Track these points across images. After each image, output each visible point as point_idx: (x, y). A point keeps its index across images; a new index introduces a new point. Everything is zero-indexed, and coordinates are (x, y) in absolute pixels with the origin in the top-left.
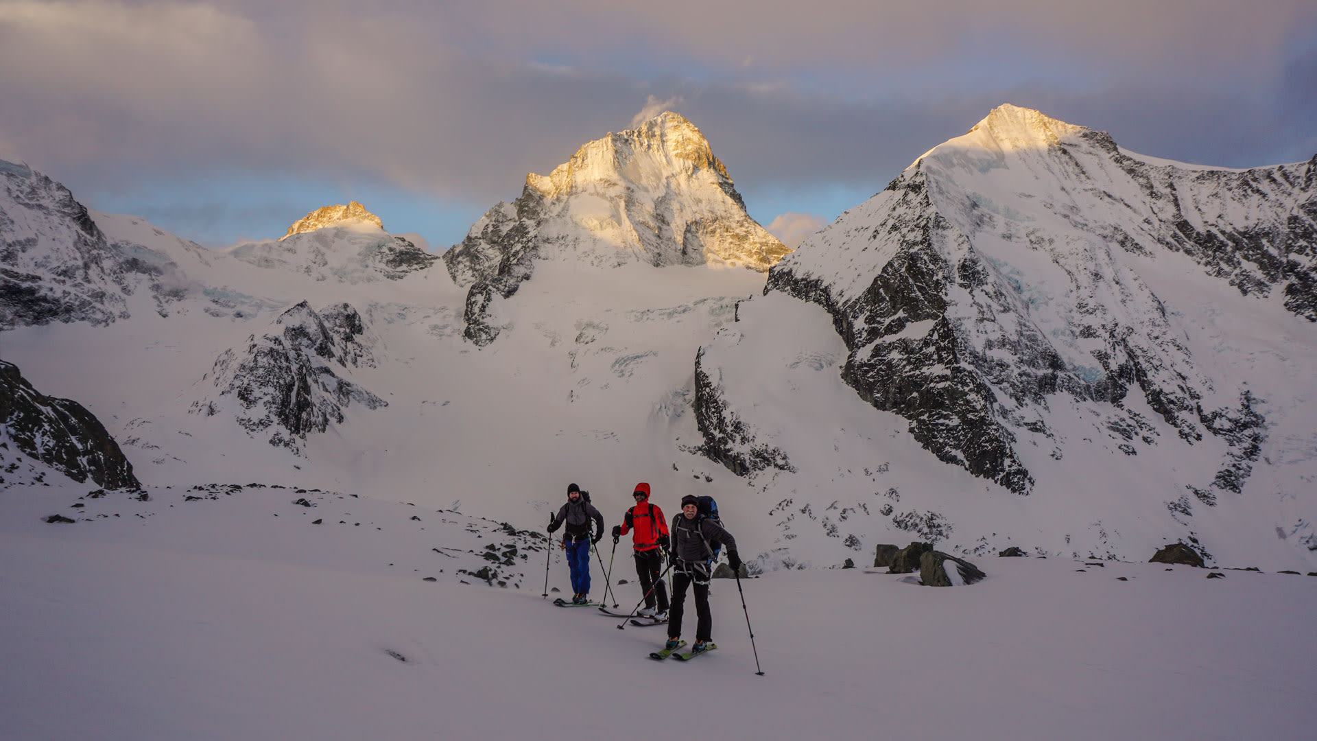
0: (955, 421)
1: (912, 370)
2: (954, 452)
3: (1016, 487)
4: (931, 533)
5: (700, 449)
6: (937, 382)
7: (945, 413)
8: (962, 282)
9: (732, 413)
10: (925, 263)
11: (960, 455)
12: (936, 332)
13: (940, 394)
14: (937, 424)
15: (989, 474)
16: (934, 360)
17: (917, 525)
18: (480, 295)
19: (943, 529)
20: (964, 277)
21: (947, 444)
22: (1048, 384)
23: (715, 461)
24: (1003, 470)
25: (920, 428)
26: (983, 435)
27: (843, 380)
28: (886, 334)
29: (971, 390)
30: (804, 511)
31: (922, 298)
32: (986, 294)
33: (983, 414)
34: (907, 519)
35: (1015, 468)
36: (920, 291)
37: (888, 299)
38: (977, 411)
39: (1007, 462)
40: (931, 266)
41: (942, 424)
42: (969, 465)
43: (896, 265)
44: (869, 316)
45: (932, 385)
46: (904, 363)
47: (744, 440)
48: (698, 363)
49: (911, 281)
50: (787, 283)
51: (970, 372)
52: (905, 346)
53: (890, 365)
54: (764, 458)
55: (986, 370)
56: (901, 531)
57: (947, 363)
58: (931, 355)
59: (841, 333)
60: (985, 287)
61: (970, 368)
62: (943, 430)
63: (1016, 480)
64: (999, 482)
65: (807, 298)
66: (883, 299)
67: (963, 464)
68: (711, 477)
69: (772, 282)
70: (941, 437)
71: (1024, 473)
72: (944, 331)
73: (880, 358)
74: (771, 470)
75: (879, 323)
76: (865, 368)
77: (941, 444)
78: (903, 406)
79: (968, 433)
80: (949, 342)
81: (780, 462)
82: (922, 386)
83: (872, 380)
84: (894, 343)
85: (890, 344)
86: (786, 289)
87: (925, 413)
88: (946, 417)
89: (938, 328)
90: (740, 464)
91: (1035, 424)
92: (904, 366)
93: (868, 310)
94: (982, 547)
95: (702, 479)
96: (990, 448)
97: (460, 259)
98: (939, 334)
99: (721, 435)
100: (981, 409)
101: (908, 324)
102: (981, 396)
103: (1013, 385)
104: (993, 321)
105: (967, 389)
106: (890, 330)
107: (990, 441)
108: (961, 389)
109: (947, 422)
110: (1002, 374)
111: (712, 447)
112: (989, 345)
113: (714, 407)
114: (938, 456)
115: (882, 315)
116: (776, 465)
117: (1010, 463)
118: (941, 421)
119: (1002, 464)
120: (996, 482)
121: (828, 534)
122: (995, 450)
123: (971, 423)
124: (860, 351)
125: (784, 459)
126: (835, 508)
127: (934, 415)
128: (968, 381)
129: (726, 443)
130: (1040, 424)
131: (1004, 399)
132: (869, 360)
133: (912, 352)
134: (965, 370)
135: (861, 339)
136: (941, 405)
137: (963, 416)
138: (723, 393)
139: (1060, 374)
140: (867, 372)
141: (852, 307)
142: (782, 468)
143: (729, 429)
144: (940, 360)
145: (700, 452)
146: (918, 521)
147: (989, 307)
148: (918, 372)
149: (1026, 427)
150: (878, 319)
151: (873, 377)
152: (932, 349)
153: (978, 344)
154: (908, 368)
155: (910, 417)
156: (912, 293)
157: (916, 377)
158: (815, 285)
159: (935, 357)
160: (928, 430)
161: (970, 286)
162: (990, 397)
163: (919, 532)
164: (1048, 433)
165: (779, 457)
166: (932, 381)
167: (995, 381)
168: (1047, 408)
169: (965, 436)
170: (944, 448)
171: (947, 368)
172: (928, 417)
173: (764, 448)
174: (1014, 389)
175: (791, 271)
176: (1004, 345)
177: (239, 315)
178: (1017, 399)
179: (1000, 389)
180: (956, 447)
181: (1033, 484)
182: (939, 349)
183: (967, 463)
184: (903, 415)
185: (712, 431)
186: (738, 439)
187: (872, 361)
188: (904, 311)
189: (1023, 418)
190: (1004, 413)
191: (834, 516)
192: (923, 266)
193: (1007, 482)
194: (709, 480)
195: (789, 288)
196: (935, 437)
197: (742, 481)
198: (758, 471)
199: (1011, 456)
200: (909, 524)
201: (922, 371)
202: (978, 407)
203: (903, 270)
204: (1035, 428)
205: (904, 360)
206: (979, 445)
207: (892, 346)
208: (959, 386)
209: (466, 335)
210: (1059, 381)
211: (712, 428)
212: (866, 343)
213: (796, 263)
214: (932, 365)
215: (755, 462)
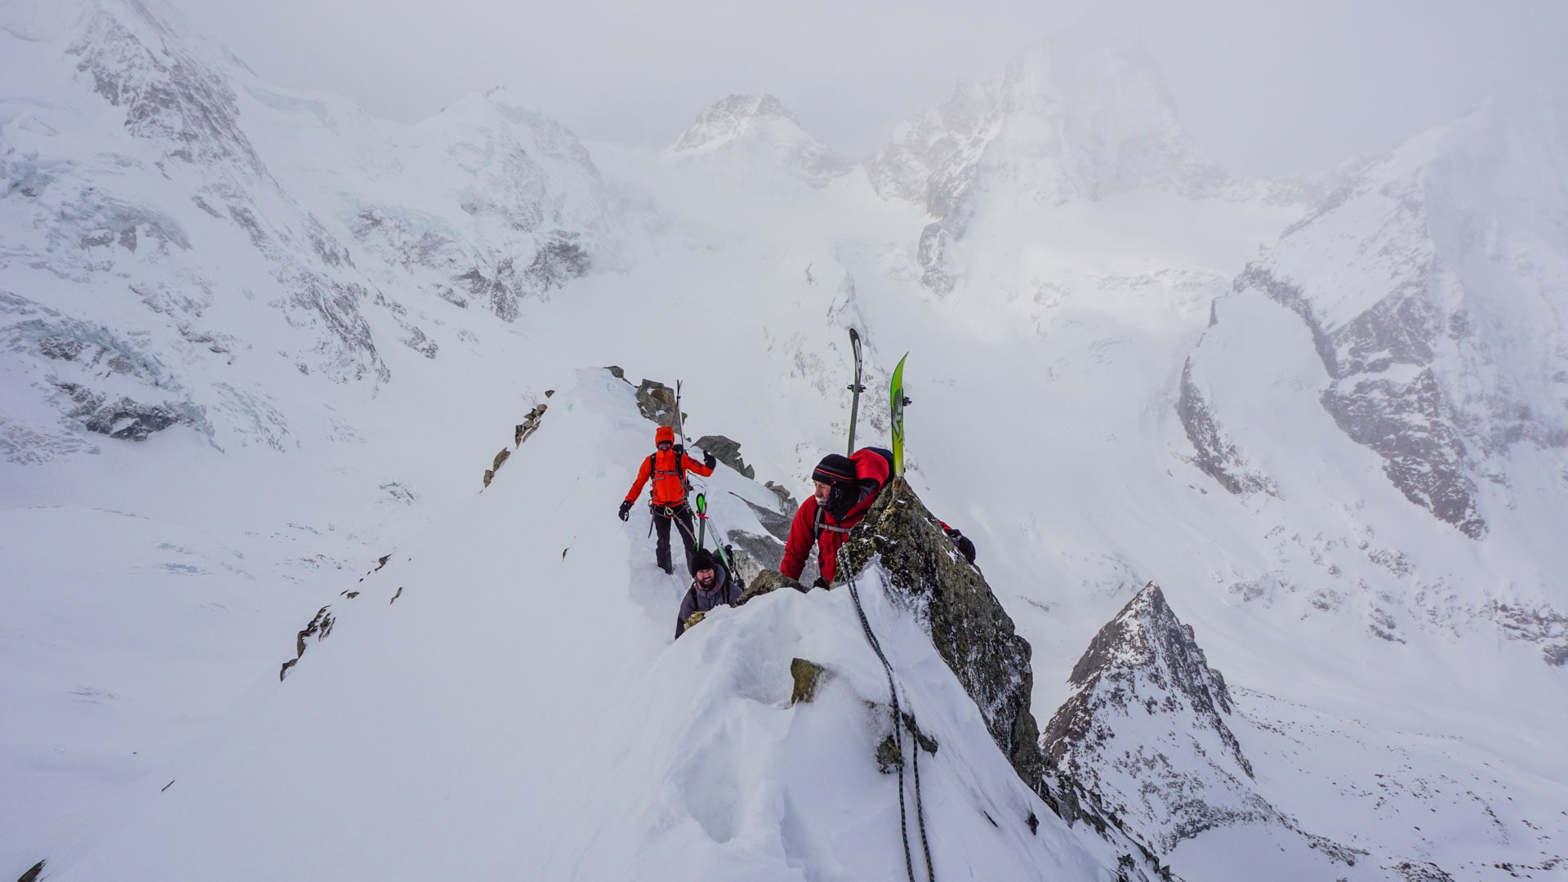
0: (1426, 468)
1: (1392, 413)
2: (1422, 495)
3: (1473, 534)
4: (1398, 569)
5: (1193, 460)
6: (1415, 431)
7: (1418, 460)
8: (1451, 332)
9: (1226, 435)
10: (1417, 311)
11: (1426, 498)
12: (1420, 381)
13: (1417, 443)
14: (1410, 469)
15: (1453, 519)
16: (1415, 409)
17: (1387, 561)
18: (933, 238)
19: (1409, 567)
20: (1454, 328)
21: (1416, 487)
22: (1514, 434)
23: (1208, 474)
24: (1463, 518)
25: (1393, 468)
26: (1451, 486)
27: (1321, 405)
28: (1369, 370)
29: (1446, 444)
30: (1294, 539)
31: (1409, 343)
32: (1472, 345)
33: (1454, 468)
34: (1380, 556)
35: (1474, 517)
36: (1409, 336)
37: (1374, 334)
38: (1449, 464)
39: (1468, 512)
40: (1424, 314)
41: (1415, 470)
42: (1435, 509)
43: (1388, 304)
44: (1354, 348)
45: (1410, 433)
46: (1385, 404)
47: (1237, 462)
48: (1186, 374)
49: (1401, 324)
50: (1264, 282)
51: (1448, 428)
52: (1388, 388)
53: (1370, 403)
54: (1257, 483)
55: (1461, 424)
56: (1374, 564)
57: (1427, 415)
58: (1413, 404)
59: (1321, 354)
60: (1472, 339)
61: (1448, 423)
62: (1414, 475)
63: (1473, 528)
64: (1459, 528)
65: (1285, 302)
66: (1369, 335)
67: (1429, 507)
68: (1205, 490)
69: (1248, 278)
70: (1412, 481)
71: (1481, 522)
72: (1428, 383)
73: (1362, 395)
74: (1262, 494)
75: (1363, 357)
76: (1346, 402)
77: (1411, 486)
78: (1378, 443)
79: (1437, 481)
80: (1432, 395)
81: (1272, 490)
82: (1400, 431)
83: (1352, 414)
84: (1376, 382)
85: (1373, 383)
86: (1262, 288)
87: (1401, 456)
88: (1419, 464)
89: (1422, 377)
90: (1234, 484)
91: (1497, 476)
92: (1385, 408)
93: (1352, 341)
94: (1439, 585)
95: (1197, 491)
96: (1455, 498)
97: (881, 168)
98: (1423, 384)
99: (1215, 454)
100: (1453, 463)
101: (1393, 365)
102: (1455, 451)
103: (1483, 439)
104: (1474, 375)
105: (1442, 442)
106: (1375, 367)
107: (1457, 492)
108: (1437, 442)
109: (1419, 468)
110: (1476, 427)
111: (1205, 461)
112: (1468, 399)
113: (1207, 424)
114: (1407, 496)
115: (1367, 350)
116: (1267, 491)
117: (1470, 513)
118: (1414, 466)
119: (1463, 513)
120: (1456, 527)
121: (1315, 562)
122: (1459, 501)
123: (1442, 474)
124: (1342, 381)
125: (1274, 487)
126: (1321, 539)
127: (1408, 460)
128: (1445, 435)
129: (1220, 462)
130: (1501, 476)
131: (1475, 453)
132: (1351, 395)
133: (1394, 395)
134: (1443, 425)
135: (1344, 370)
136: (1417, 453)
137: (1435, 465)
138: (1216, 412)
139: (1527, 423)
140: (1348, 405)
141: (1337, 333)
142: (1272, 494)
143: (1225, 450)
144: (1421, 410)
145: (1192, 462)
146: (1389, 558)
147: (1473, 359)
148: (1397, 417)
149: (1488, 479)
150: (1363, 353)
151: (1353, 411)
152: (1413, 397)
153: (1457, 399)
154: (1388, 410)
155: (1384, 456)
156: (1401, 336)
157: (1396, 421)
158: (1295, 293)
159: (1416, 405)
160: (1401, 471)
161: (1458, 337)
162: (1462, 452)
163: (1389, 567)
164: (1508, 484)
165: (1271, 484)
166: (1410, 429)
167: (1468, 433)
168: (1510, 459)
169: (1434, 483)
170: (1413, 490)
171: (1427, 420)
172: (1403, 461)
173: (1257, 474)
174: (1483, 443)
175: (1268, 272)
176: (1481, 399)
177: (709, 248)
178: (1485, 452)
179: (1472, 441)
180: (1425, 491)
181: (1487, 532)
182: (1421, 399)
183: (1432, 507)
184: (1378, 451)
185: (1206, 447)
186: (1232, 460)
187: (1354, 397)
188: (1390, 351)
189: (1487, 470)
190: (1472, 466)
191: (1321, 546)
192: (1415, 312)
193: (1466, 529)
194: (1204, 492)
195: (1265, 287)
196: (1406, 479)
197: (1235, 498)
198: (1250, 493)
199: (1473, 508)
200: (1381, 559)
201: (1402, 416)
202: (1451, 461)
203: (1395, 310)
204: (1496, 479)
205: (1385, 401)
206: (1446, 494)
207: (1373, 386)
208: (1436, 439)
209: (924, 282)
210: (1524, 431)
211: (1206, 444)
212: (1348, 375)
213: (1275, 263)
214: (1412, 412)
215: (1248, 485)
